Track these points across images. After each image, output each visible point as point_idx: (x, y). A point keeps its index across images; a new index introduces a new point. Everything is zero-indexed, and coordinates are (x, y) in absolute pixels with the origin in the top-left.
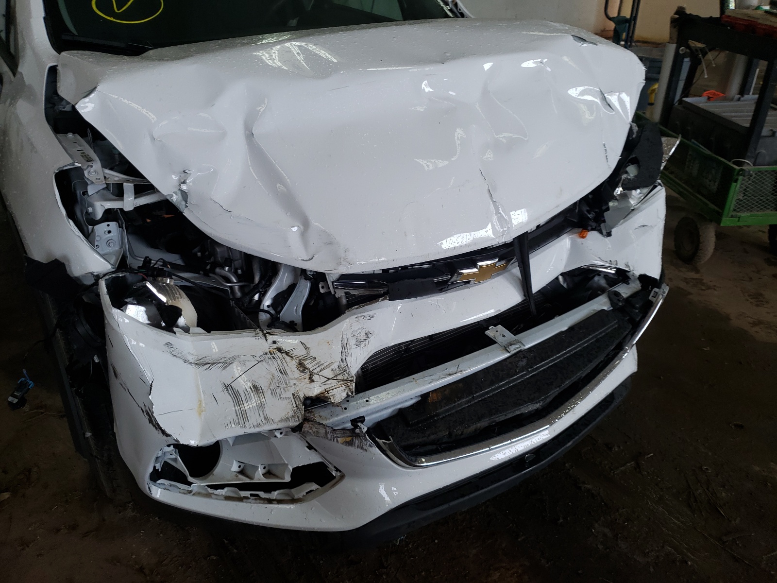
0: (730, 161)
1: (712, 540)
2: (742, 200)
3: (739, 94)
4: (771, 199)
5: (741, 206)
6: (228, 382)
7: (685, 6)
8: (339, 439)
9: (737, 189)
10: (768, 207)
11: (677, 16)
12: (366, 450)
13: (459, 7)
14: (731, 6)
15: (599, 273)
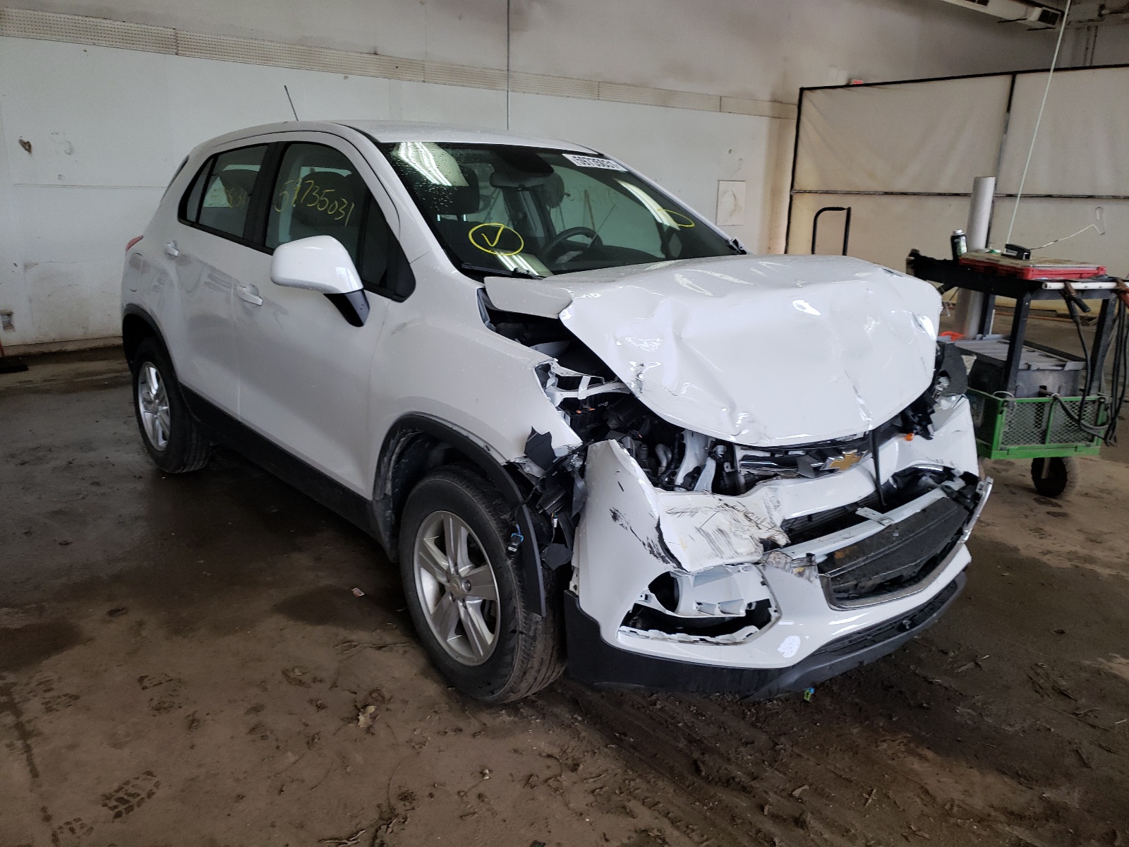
0: (992, 394)
1: (1066, 714)
2: (1008, 433)
3: (979, 333)
4: (1035, 432)
5: (1008, 439)
6: (698, 527)
7: (917, 248)
8: (794, 570)
9: (1003, 420)
10: (1034, 440)
11: (912, 258)
12: (811, 582)
13: (740, 246)
14: (962, 249)
15: (923, 472)
